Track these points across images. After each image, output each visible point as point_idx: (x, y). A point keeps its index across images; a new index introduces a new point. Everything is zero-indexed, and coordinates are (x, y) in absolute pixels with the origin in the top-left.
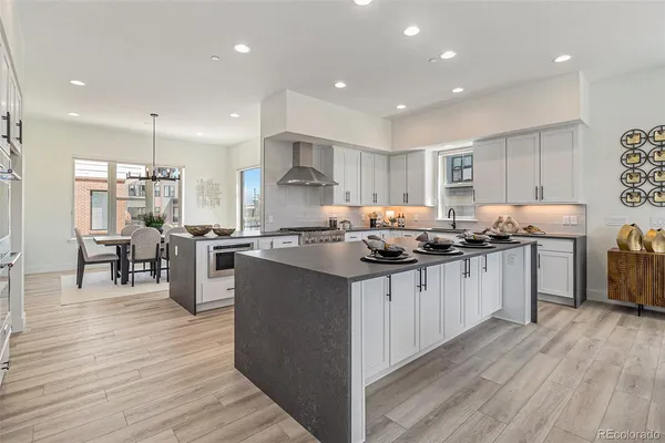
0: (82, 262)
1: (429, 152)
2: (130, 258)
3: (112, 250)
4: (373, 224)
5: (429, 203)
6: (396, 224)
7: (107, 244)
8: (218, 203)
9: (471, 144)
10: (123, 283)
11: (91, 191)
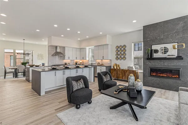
0: (5, 73)
1: (87, 48)
2: (17, 72)
3: (14, 70)
4: (76, 64)
5: (87, 59)
6: (82, 64)
7: (12, 69)
8: (43, 59)
9: (94, 47)
10: (16, 78)
11: (11, 56)
